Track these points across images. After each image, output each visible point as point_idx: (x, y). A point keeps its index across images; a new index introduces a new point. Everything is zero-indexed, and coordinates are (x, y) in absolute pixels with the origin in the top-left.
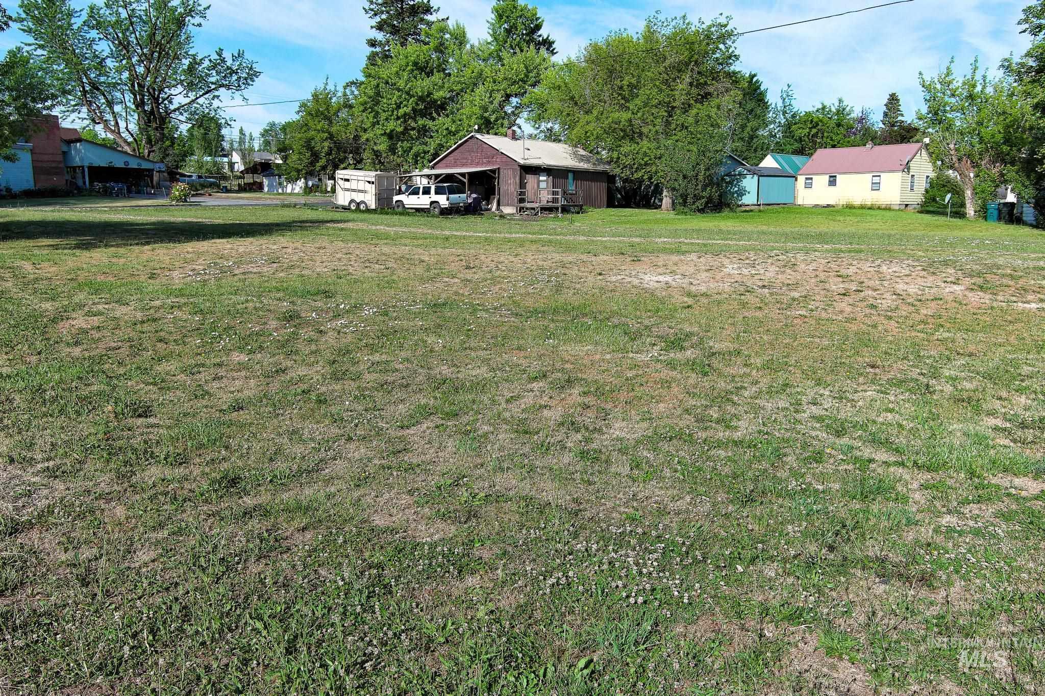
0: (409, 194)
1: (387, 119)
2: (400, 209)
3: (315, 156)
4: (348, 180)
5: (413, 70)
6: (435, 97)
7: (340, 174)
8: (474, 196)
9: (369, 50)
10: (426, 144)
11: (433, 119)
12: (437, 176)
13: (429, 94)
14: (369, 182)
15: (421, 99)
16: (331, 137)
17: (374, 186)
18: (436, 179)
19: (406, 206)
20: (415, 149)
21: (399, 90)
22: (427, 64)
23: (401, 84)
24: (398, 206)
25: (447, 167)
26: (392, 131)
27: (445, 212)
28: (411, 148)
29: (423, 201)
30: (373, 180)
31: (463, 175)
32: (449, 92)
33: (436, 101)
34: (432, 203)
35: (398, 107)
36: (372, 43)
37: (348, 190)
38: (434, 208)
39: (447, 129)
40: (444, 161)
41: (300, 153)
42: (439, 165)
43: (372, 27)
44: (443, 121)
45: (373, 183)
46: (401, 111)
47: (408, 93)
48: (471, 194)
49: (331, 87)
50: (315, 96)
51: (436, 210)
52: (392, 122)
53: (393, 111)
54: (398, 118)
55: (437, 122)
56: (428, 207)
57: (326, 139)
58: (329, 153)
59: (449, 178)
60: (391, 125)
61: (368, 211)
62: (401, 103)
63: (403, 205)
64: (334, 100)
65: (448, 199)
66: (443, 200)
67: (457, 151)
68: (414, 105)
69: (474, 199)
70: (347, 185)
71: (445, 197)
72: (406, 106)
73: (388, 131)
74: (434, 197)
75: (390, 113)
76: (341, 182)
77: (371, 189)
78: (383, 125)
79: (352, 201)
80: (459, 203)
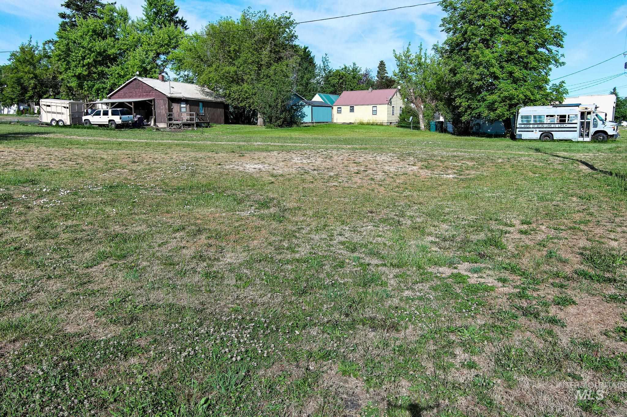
0: (94, 115)
1: (76, 66)
2: (88, 125)
3: (25, 90)
4: (49, 106)
5: (92, 35)
6: (109, 53)
7: (43, 101)
8: (138, 116)
9: (61, 20)
10: (104, 83)
11: (109, 67)
12: (112, 104)
13: (105, 51)
14: (65, 107)
15: (100, 54)
16: (36, 77)
17: (68, 110)
18: (112, 106)
19: (92, 123)
20: (96, 86)
21: (83, 47)
22: (103, 31)
23: (85, 43)
24: (86, 123)
25: (119, 98)
26: (80, 74)
27: (119, 127)
28: (94, 86)
29: (103, 120)
30: (68, 106)
31: (130, 103)
32: (119, 50)
33: (110, 55)
34: (110, 121)
35: (84, 58)
36: (63, 16)
37: (49, 112)
38: (112, 124)
39: (118, 74)
40: (117, 94)
41: (13, 87)
42: (114, 96)
43: (62, 5)
44: (115, 69)
45: (67, 108)
46: (86, 61)
47: (90, 50)
48: (136, 115)
49: (33, 43)
50: (22, 49)
51: (113, 125)
52: (79, 68)
53: (80, 61)
54: (84, 66)
55: (110, 69)
56: (108, 123)
57: (32, 78)
58: (35, 88)
59: (121, 105)
60: (79, 70)
61: (65, 126)
62: (85, 56)
63: (90, 122)
64: (36, 52)
65: (121, 118)
66: (117, 119)
67: (125, 88)
68: (94, 58)
69: (139, 118)
70: (49, 109)
71: (118, 117)
72: (89, 58)
73: (77, 74)
74: (111, 117)
75: (78, 62)
76: (44, 107)
77: (67, 112)
78: (73, 70)
79: (53, 120)
80: (129, 121)
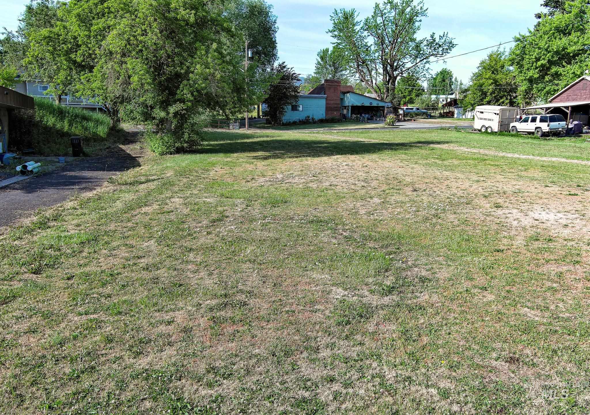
1: (528, 69)
2: (514, 132)
4: (482, 113)
6: (568, 51)
7: (479, 108)
8: (576, 122)
11: (564, 67)
13: (564, 49)
14: (496, 114)
15: (557, 53)
17: (498, 116)
19: (518, 130)
20: (547, 88)
24: (513, 130)
25: (561, 101)
26: (531, 77)
27: (545, 135)
28: (545, 88)
29: (530, 127)
30: (498, 112)
32: (582, 46)
33: (569, 53)
34: (536, 128)
35: (538, 59)
36: (539, 16)
37: (481, 119)
38: (538, 132)
40: (559, 98)
42: (555, 100)
43: (541, 5)
45: (498, 114)
46: (539, 63)
47: (546, 50)
49: (501, 50)
50: (490, 56)
51: (539, 133)
52: (531, 71)
53: (533, 64)
54: (536, 68)
55: (566, 69)
56: (534, 131)
60: (530, 73)
61: (493, 133)
62: (540, 57)
63: (516, 129)
64: (503, 57)
65: (548, 126)
66: (545, 127)
67: (570, 90)
68: (550, 58)
69: (575, 125)
70: (481, 116)
71: (546, 124)
72: (544, 59)
73: (528, 77)
74: (538, 124)
75: (531, 65)
76: (478, 114)
77: (497, 119)
78: (525, 73)
79: (483, 126)
80: (559, 128)
